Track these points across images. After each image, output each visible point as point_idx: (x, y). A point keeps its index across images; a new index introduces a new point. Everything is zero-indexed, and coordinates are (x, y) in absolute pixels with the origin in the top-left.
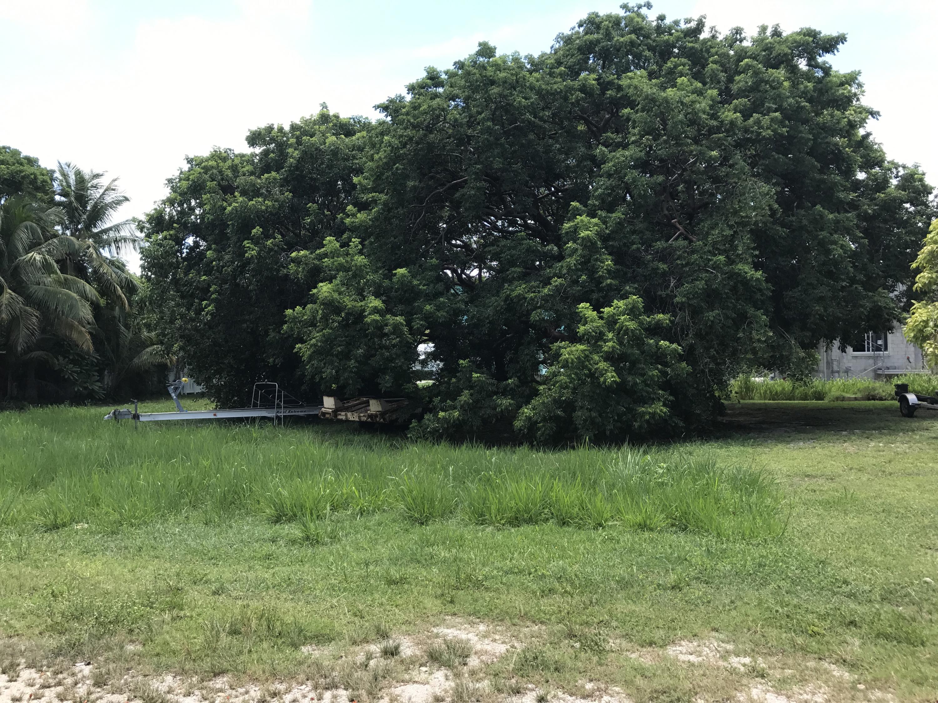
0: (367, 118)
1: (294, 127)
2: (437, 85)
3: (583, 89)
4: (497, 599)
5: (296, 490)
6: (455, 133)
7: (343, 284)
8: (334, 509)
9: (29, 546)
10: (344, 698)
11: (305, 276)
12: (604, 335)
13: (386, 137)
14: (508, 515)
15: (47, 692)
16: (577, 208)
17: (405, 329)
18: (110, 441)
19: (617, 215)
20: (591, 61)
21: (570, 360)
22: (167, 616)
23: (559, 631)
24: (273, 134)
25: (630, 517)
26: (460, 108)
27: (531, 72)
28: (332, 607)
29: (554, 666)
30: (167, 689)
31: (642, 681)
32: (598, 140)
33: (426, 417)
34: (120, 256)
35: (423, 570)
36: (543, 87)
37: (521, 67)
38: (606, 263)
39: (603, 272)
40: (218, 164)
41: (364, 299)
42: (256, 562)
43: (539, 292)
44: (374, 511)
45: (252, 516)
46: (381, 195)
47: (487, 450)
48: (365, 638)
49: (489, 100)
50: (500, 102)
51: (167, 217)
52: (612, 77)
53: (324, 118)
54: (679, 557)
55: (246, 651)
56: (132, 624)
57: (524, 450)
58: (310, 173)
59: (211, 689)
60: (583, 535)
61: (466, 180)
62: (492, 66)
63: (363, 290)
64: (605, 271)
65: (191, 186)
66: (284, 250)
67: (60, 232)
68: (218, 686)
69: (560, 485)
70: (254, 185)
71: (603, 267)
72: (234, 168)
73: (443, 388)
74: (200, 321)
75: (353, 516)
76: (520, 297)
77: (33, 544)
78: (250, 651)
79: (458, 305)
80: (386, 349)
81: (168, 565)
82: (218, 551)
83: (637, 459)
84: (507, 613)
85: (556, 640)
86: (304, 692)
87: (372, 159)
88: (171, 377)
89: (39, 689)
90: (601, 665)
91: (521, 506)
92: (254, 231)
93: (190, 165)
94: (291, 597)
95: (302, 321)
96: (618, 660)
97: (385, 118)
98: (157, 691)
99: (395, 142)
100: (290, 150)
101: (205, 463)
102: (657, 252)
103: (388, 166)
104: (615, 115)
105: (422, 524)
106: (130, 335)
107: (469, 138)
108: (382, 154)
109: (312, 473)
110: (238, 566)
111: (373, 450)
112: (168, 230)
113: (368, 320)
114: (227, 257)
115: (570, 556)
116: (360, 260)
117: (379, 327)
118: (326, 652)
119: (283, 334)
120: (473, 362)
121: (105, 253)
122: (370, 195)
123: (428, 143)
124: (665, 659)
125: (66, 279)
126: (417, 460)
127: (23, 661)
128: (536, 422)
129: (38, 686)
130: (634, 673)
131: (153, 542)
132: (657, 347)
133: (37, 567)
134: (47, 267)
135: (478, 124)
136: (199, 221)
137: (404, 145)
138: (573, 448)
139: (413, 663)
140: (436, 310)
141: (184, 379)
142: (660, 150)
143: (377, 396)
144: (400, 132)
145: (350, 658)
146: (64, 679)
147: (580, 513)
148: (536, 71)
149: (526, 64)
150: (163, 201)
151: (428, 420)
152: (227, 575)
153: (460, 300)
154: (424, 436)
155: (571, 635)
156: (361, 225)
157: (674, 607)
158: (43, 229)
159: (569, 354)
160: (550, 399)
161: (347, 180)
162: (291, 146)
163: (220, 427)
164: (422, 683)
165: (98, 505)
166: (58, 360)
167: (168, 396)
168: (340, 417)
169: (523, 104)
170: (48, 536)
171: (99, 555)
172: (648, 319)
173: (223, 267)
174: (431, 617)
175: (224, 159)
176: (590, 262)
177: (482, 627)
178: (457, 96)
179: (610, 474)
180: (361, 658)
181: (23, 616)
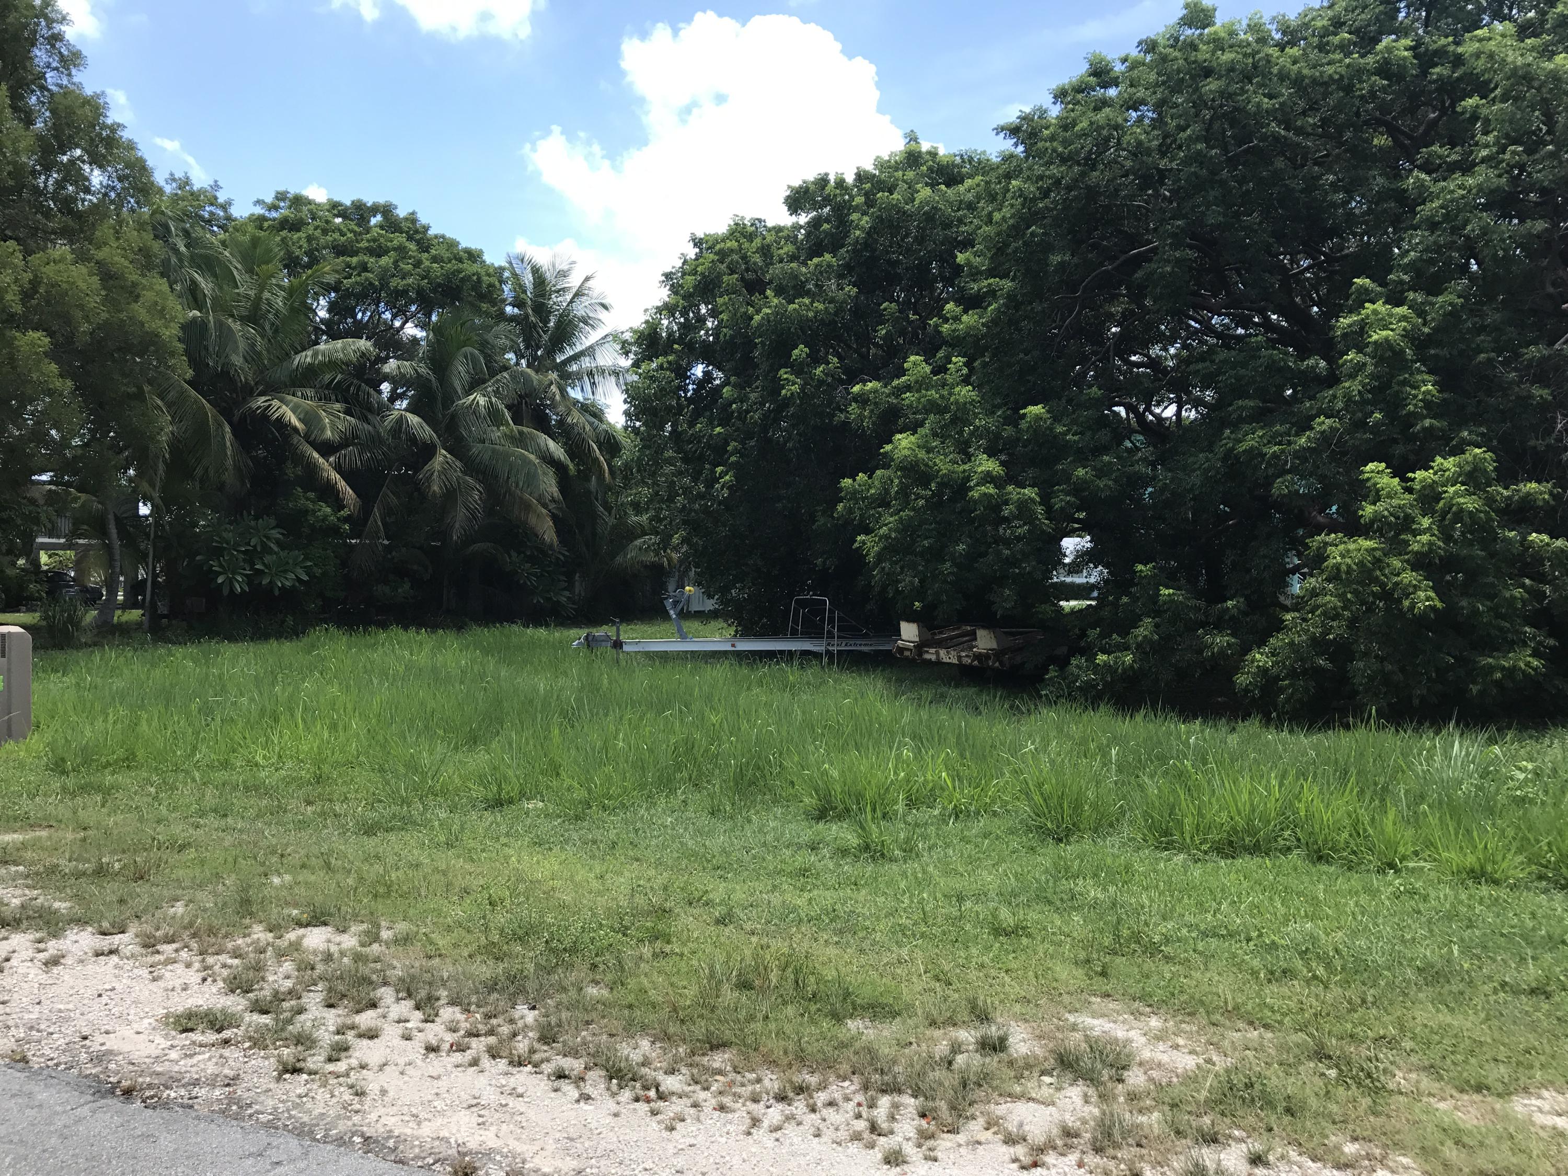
0: (984, 152)
1: (861, 177)
2: (1105, 86)
3: (1385, 69)
4: (1185, 977)
5: (850, 769)
6: (1137, 167)
7: (935, 435)
8: (912, 803)
9: (462, 828)
10: (910, 1109)
11: (874, 423)
12: (1414, 522)
13: (1013, 182)
14: (1214, 836)
15: (474, 1042)
16: (1367, 289)
17: (1040, 509)
18: (580, 680)
19: (1446, 300)
20: (1402, 15)
21: (1344, 568)
22: (646, 951)
23: (1298, 1045)
24: (828, 190)
25: (1453, 855)
26: (1147, 121)
27: (1282, 47)
28: (900, 962)
29: (1284, 1104)
30: (641, 1059)
31: (1455, 1153)
32: (1412, 162)
33: (1074, 662)
34: (597, 397)
35: (1056, 916)
36: (1306, 72)
37: (1263, 40)
38: (1423, 389)
39: (1416, 406)
40: (740, 245)
41: (970, 460)
42: (784, 879)
43: (1289, 443)
44: (977, 813)
45: (782, 807)
46: (1004, 282)
47: (1184, 722)
48: (950, 1018)
49: (1199, 104)
50: (1221, 106)
51: (664, 335)
52: (1443, 41)
53: (913, 158)
54: (1550, 937)
55: (760, 1016)
56: (597, 955)
57: (1252, 726)
58: (888, 252)
59: (706, 1069)
60: (1355, 880)
61: (1156, 248)
62: (1208, 43)
63: (967, 444)
64: (1420, 404)
65: (700, 282)
66: (842, 382)
67: (513, 362)
68: (716, 1065)
69: (1316, 789)
70: (796, 277)
71: (1415, 396)
72: (765, 251)
73: (1105, 613)
74: (713, 499)
75: (943, 819)
76: (1255, 454)
77: (468, 825)
78: (766, 1017)
79: (1137, 468)
80: (1004, 544)
81: (651, 872)
82: (727, 857)
83: (1473, 750)
84: (1202, 1003)
85: (1292, 1060)
86: (848, 1091)
87: (989, 221)
88: (671, 587)
89: (464, 1037)
90: (1375, 1114)
91: (1241, 823)
92: (796, 352)
93: (697, 250)
94: (836, 939)
95: (866, 498)
96: (1410, 1109)
97: (1013, 149)
98: (627, 1060)
99: (1031, 189)
100: (855, 216)
101: (714, 719)
102: (1529, 366)
103: (1017, 230)
104: (1448, 111)
105: (1060, 840)
106: (611, 521)
107: (1163, 174)
108: (1007, 212)
109: (877, 743)
110: (757, 883)
111: (980, 713)
112: (665, 354)
113: (975, 494)
114: (753, 396)
115: (1328, 917)
116: (965, 393)
117: (994, 506)
118: (886, 1033)
119: (838, 519)
120: (1162, 569)
121: (575, 394)
122: (986, 283)
123: (1088, 188)
124: (1506, 1118)
125: (521, 433)
126: (1054, 733)
127: (445, 993)
128: (1277, 678)
129: (462, 1032)
130: (1439, 1135)
131: (632, 835)
132: (1522, 545)
133: (472, 860)
134: (494, 416)
135: (1180, 147)
136: (711, 338)
137: (1046, 194)
138: (1347, 727)
139: (1029, 1067)
140: (1095, 476)
141: (687, 588)
142: (1540, 171)
143: (990, 623)
144: (1039, 170)
145: (924, 1046)
146: (499, 1026)
147: (1352, 842)
148: (1293, 43)
149: (1274, 33)
150: (657, 308)
151: (1078, 667)
152: (739, 895)
153: (1140, 459)
154: (1069, 694)
155: (1321, 1054)
156: (967, 334)
157: (1533, 1027)
158: (489, 359)
159: (1343, 556)
160: (1304, 638)
161: (947, 259)
162: (856, 209)
163: (741, 665)
164: (1043, 1103)
165: (558, 774)
166: (510, 557)
167: (666, 617)
168: (927, 656)
169: (1265, 106)
170: (489, 816)
171: (556, 850)
172: (1506, 493)
173: (747, 412)
174: (1065, 996)
175: (750, 237)
176: (1390, 387)
177: (1155, 1022)
178: (1143, 102)
179: (1417, 776)
180: (942, 1049)
181: (449, 929)
